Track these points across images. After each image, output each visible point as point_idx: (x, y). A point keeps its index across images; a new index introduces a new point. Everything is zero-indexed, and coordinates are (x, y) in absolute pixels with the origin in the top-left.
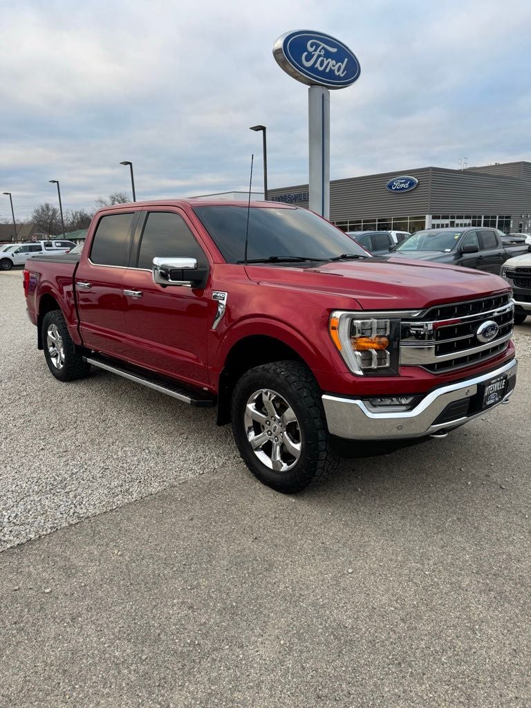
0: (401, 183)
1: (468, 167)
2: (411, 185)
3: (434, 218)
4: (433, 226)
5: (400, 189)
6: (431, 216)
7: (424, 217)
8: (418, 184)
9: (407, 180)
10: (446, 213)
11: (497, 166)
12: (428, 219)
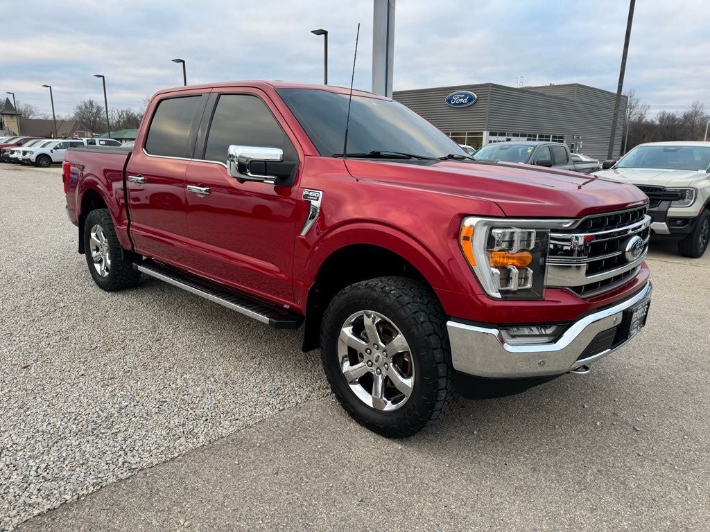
0: (460, 98)
1: (525, 85)
2: (470, 100)
3: (491, 134)
4: (490, 142)
5: (459, 104)
6: (488, 132)
7: (482, 134)
8: (477, 100)
9: (466, 95)
10: (502, 130)
11: (552, 86)
12: (486, 134)
